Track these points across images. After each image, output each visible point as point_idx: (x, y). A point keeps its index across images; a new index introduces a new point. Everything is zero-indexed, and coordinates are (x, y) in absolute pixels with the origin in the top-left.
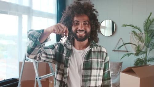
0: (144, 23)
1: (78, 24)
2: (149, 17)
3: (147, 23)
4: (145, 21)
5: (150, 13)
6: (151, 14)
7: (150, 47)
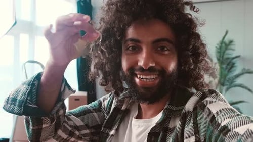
0: (216, 47)
1: (137, 49)
2: (224, 38)
3: (220, 48)
4: (218, 45)
5: (225, 31)
6: (227, 32)
7: (227, 85)
